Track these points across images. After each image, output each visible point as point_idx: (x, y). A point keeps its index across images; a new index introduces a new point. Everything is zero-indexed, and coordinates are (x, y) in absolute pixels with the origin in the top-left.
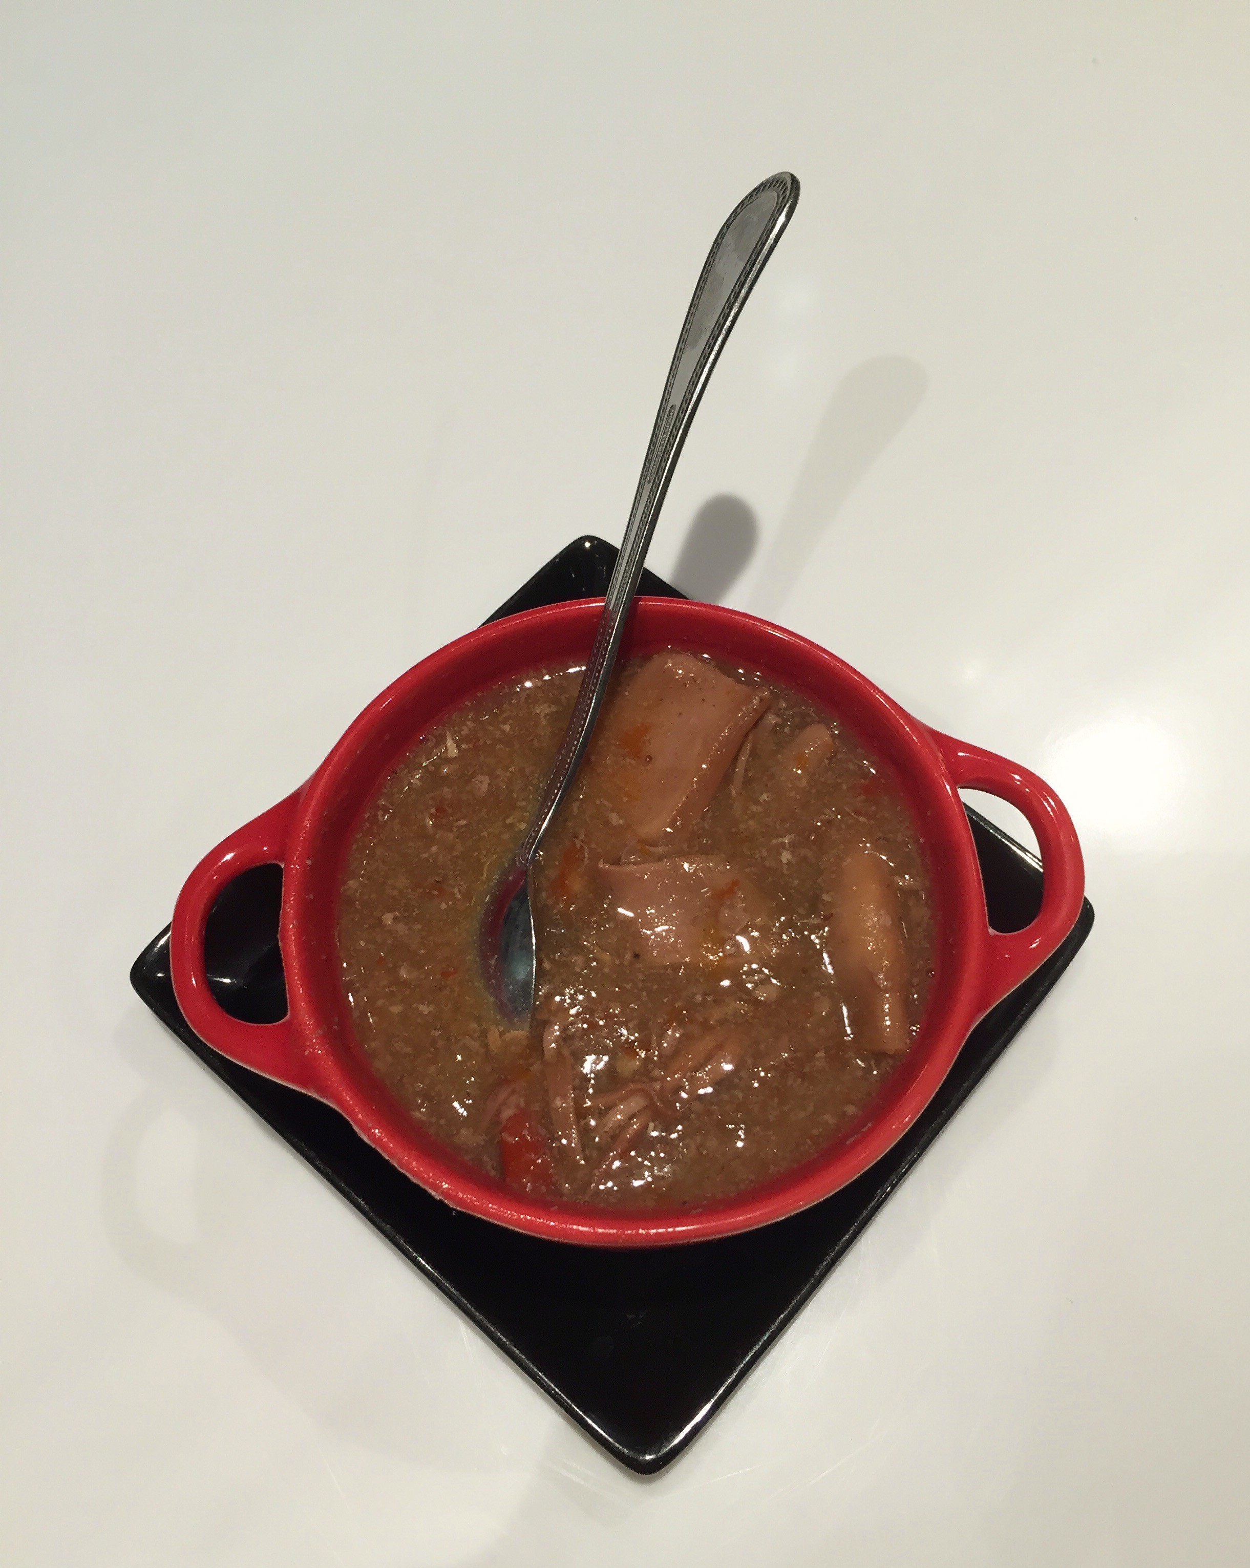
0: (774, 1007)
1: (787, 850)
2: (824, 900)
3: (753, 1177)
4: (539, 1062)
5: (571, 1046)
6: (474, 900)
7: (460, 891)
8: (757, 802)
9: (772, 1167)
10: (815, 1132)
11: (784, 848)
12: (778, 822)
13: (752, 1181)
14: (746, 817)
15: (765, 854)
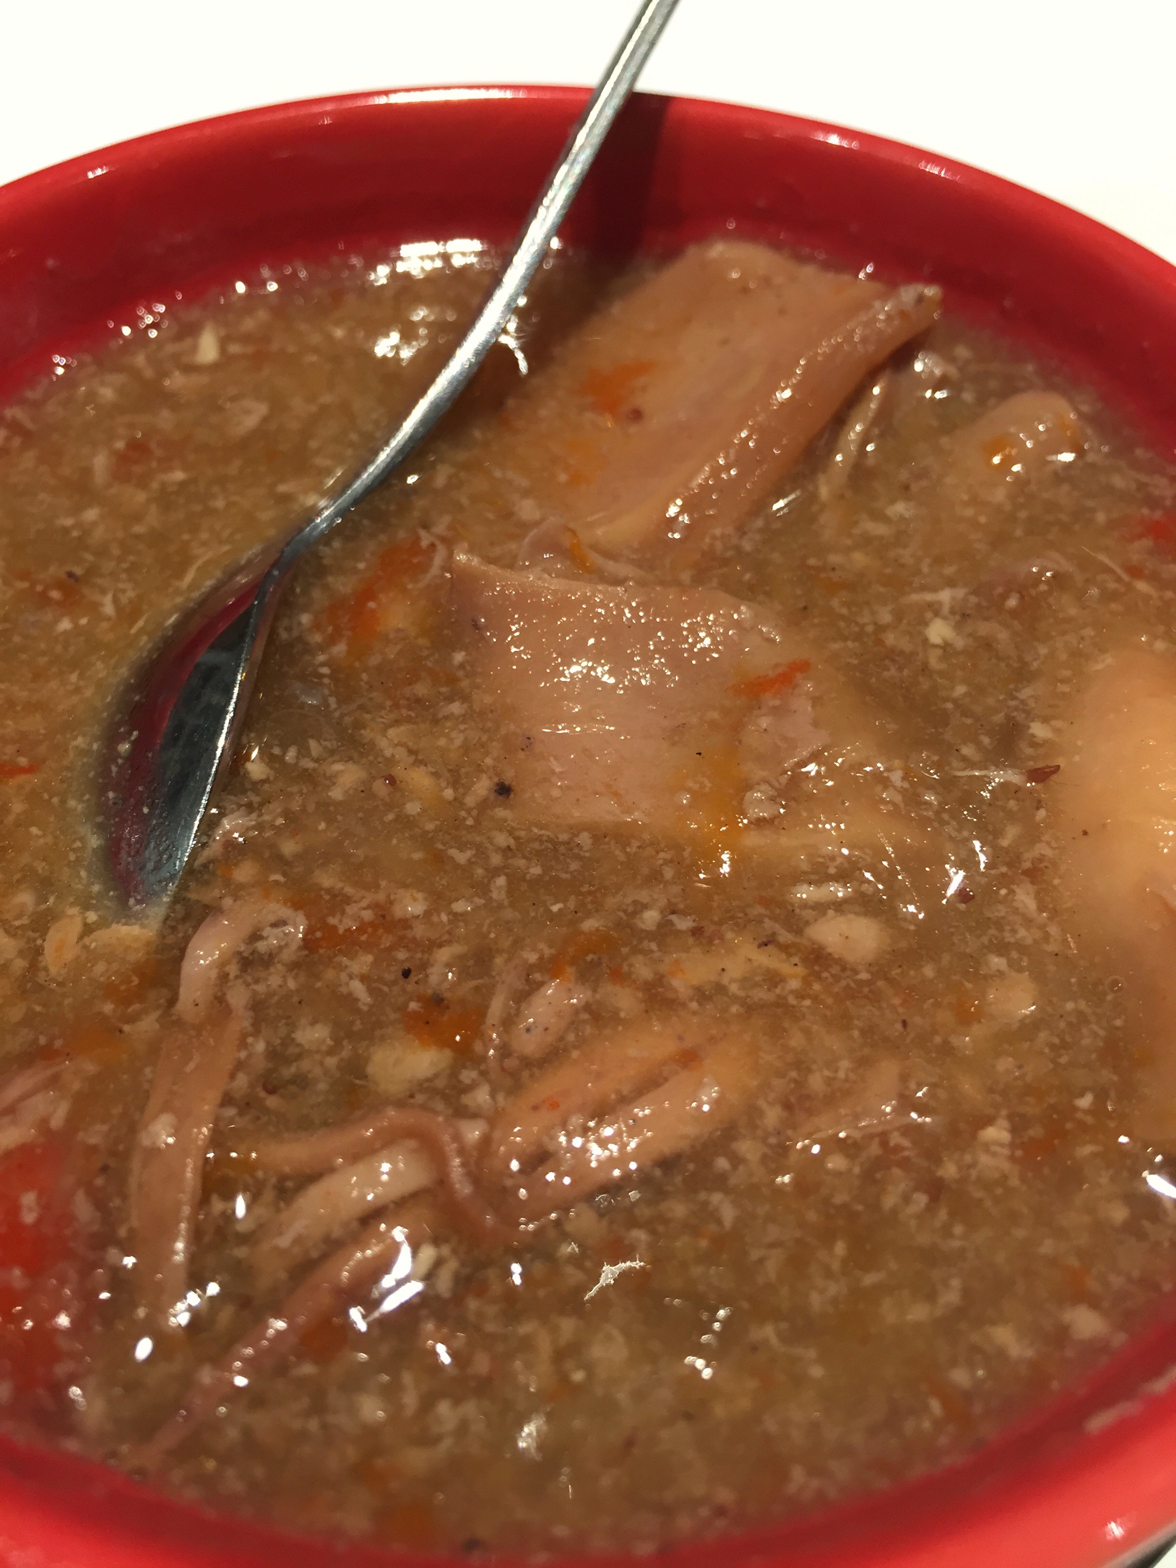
0: (864, 976)
1: (945, 618)
2: (1033, 736)
3: (725, 1495)
4: (155, 1015)
5: (257, 981)
6: (140, 623)
7: (115, 600)
8: (879, 516)
9: (798, 1474)
10: (960, 1377)
11: (937, 613)
12: (927, 561)
13: (721, 1511)
14: (849, 542)
15: (885, 617)
